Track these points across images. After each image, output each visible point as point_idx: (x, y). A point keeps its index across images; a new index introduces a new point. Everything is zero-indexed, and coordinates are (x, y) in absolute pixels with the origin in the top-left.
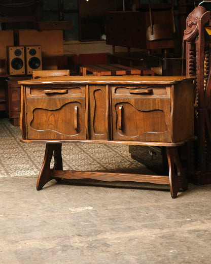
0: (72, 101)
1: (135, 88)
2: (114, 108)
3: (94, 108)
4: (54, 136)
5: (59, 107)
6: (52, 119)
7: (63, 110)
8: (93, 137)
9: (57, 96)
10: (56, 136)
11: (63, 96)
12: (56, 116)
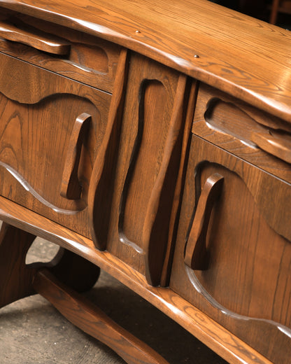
0: (75, 91)
1: (274, 126)
2: (191, 173)
3: (132, 144)
4: (11, 190)
5: (34, 99)
6: (13, 129)
7: (46, 113)
8: (114, 246)
9: (33, 59)
10: (14, 191)
11: (50, 64)
12: (25, 126)
